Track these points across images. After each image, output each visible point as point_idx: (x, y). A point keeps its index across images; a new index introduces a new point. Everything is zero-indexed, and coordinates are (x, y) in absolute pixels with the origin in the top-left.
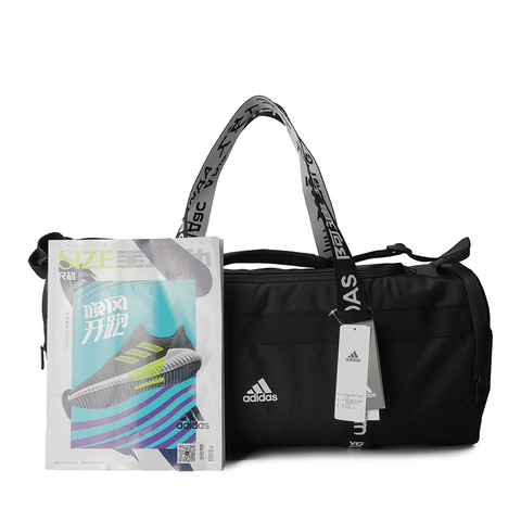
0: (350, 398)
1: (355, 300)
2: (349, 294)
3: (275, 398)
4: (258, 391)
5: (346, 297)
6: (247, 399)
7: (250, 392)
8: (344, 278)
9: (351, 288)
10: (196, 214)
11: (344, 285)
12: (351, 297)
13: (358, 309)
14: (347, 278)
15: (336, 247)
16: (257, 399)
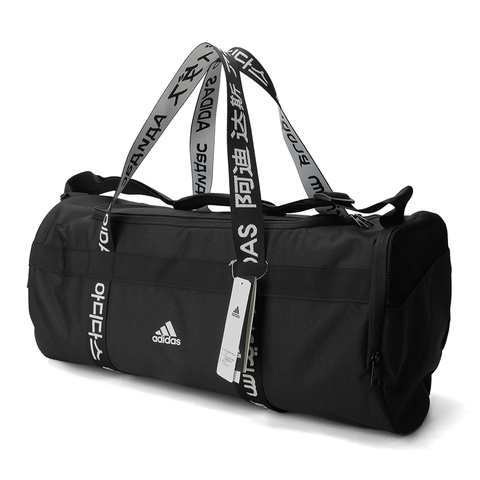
1: (252, 252)
2: (246, 245)
3: (178, 342)
4: (165, 333)
5: (243, 248)
6: (155, 339)
7: (158, 333)
8: (242, 227)
9: (248, 239)
10: (198, 155)
11: (241, 235)
12: (248, 248)
13: (256, 261)
14: (245, 227)
15: (239, 193)
16: (163, 341)
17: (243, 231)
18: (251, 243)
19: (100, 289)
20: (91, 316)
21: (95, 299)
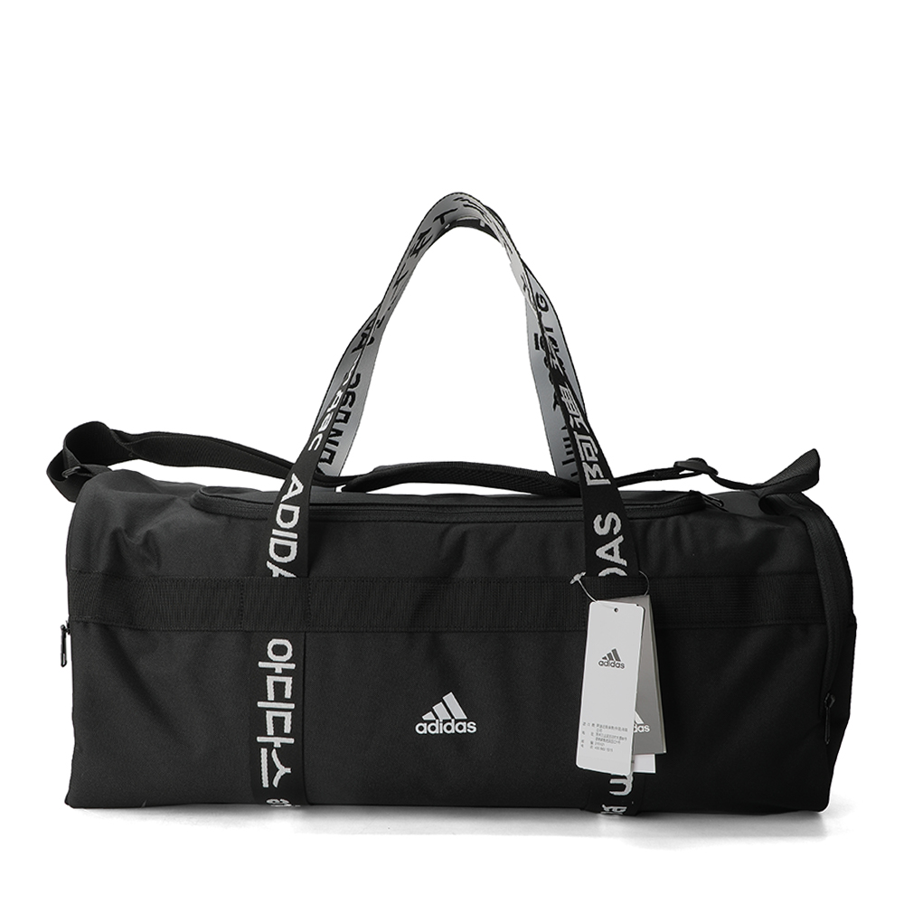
0: (605, 732)
1: (616, 558)
2: (608, 547)
3: (472, 728)
4: (443, 715)
5: (601, 553)
6: (423, 729)
7: (428, 716)
8: (599, 518)
9: (610, 537)
11: (599, 531)
12: (610, 552)
13: (623, 573)
14: (604, 518)
15: (586, 461)
16: (440, 729)
17: (602, 524)
18: (615, 544)
19: (280, 650)
20: (260, 704)
21: (271, 672)
